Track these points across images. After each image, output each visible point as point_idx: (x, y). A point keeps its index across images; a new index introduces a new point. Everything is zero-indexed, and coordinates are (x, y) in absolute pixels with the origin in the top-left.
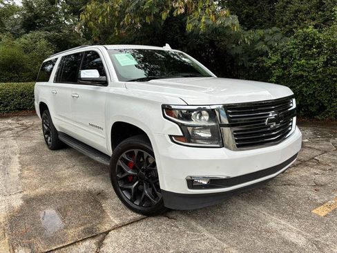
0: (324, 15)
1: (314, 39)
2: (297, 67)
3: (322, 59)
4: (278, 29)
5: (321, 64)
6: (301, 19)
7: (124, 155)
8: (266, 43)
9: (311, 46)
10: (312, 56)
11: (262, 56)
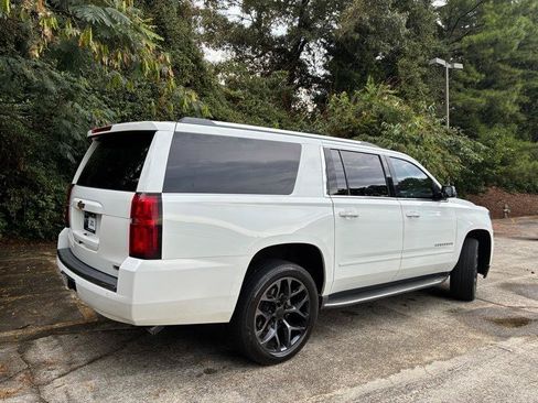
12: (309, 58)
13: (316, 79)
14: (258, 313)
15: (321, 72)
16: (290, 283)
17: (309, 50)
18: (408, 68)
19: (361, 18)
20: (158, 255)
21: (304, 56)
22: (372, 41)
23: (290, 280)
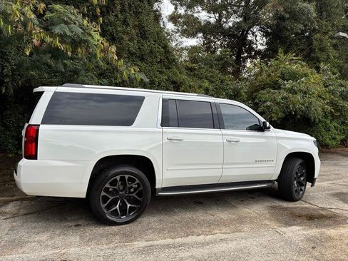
12: (253, 38)
13: (259, 52)
14: (103, 193)
15: (261, 48)
16: (127, 178)
17: (253, 33)
18: (321, 40)
19: (277, 10)
20: (35, 157)
21: (250, 37)
22: (288, 24)
23: (127, 177)
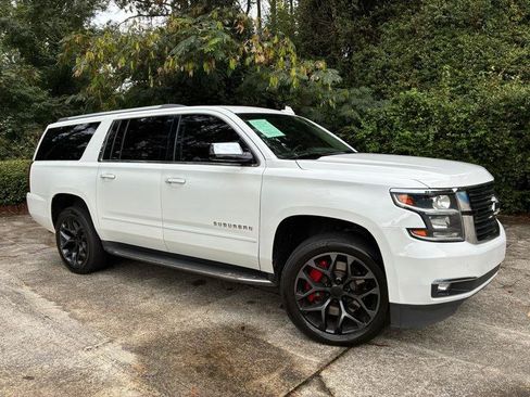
0: (421, 74)
1: (419, 105)
2: (399, 141)
3: (433, 130)
4: (367, 90)
5: (431, 137)
6: (392, 78)
7: (311, 263)
8: (354, 107)
9: (415, 114)
10: (417, 126)
11: (349, 124)
